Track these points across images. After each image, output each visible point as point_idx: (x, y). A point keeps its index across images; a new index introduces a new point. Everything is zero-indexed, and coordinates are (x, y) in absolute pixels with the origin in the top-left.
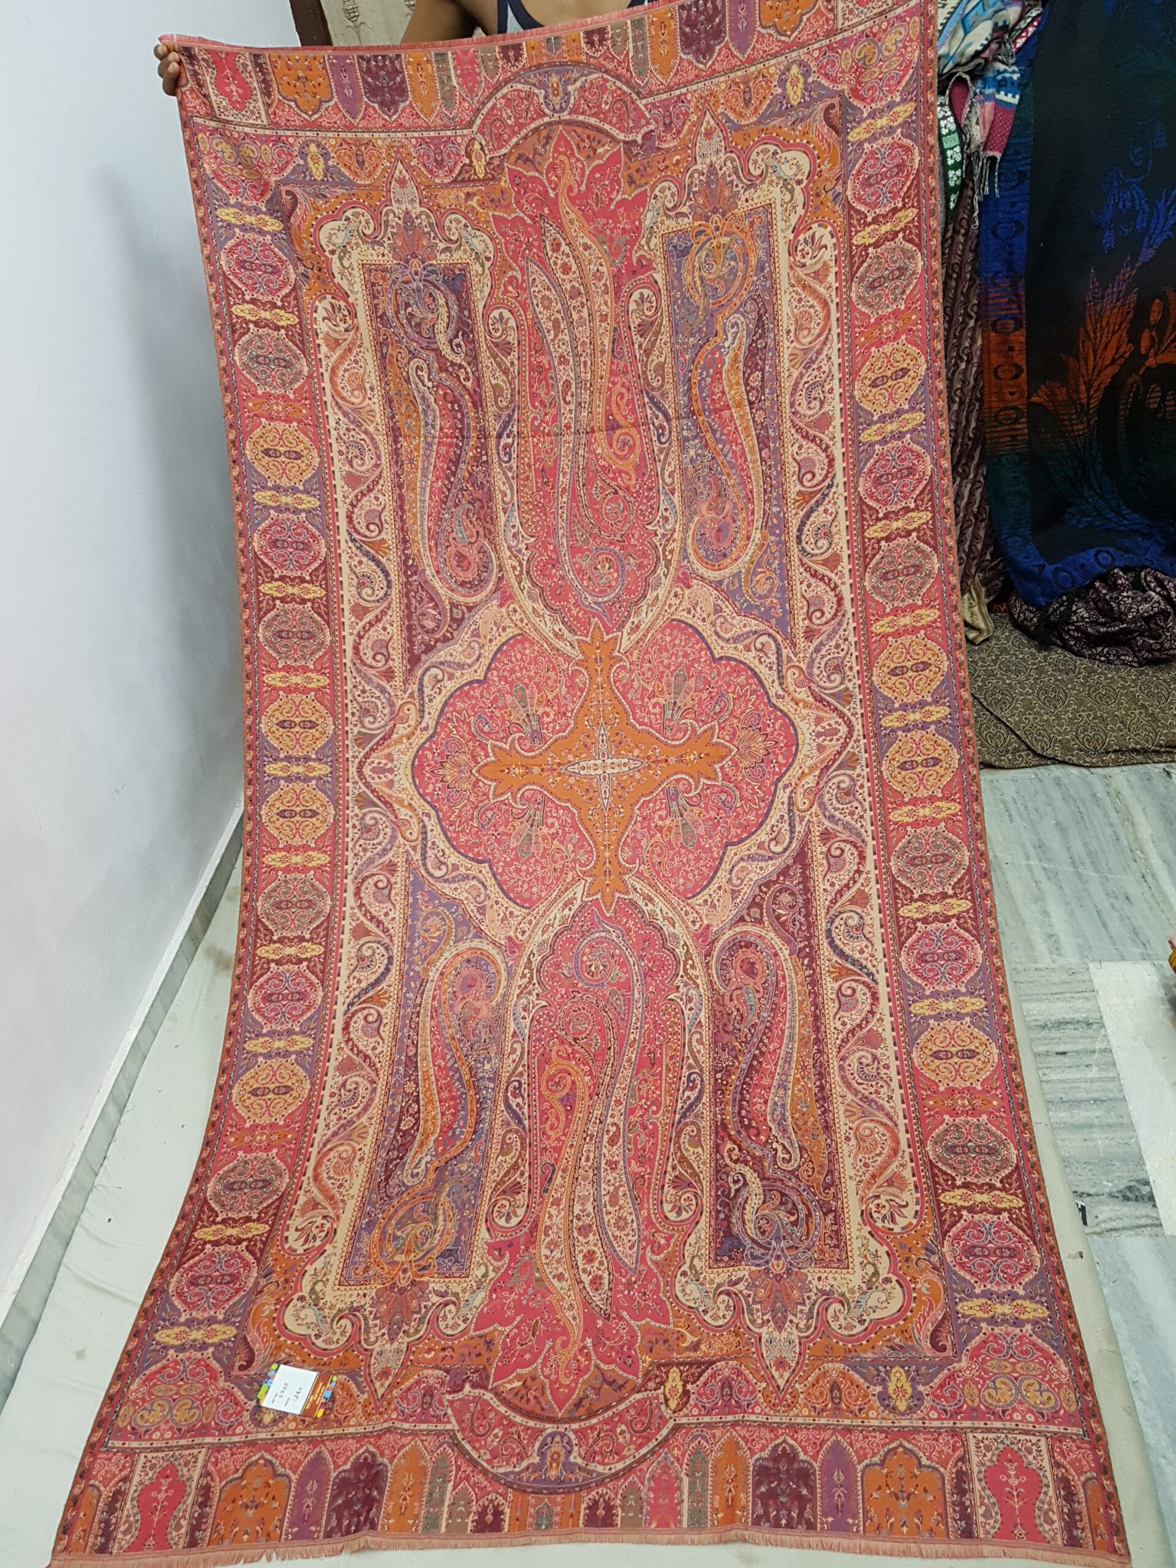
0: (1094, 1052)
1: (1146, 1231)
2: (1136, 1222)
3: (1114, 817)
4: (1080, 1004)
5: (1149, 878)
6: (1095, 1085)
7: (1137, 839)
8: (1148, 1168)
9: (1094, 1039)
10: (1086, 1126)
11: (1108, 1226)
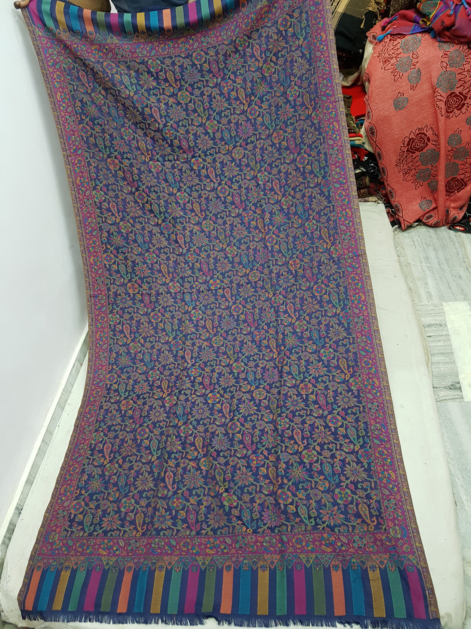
0: (442, 336)
1: (457, 400)
2: (453, 397)
3: (457, 245)
4: (438, 318)
5: (469, 269)
6: (441, 348)
7: (466, 253)
8: (460, 377)
9: (442, 330)
10: (437, 363)
11: (443, 398)
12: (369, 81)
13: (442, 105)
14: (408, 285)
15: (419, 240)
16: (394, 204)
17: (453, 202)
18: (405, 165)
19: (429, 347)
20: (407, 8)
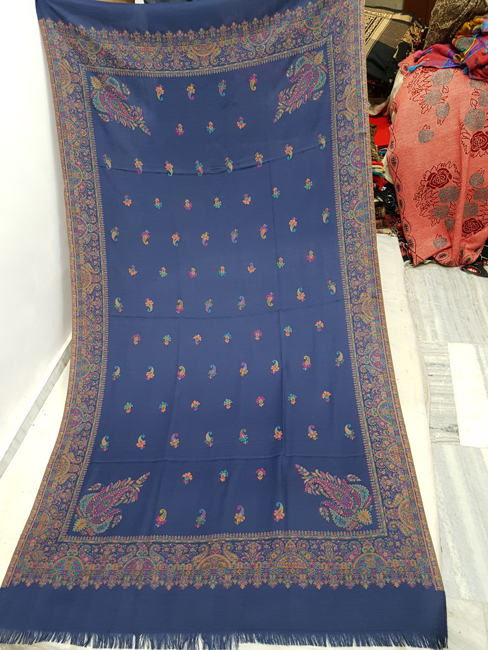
0: (444, 376)
1: (453, 443)
2: (449, 440)
3: (468, 287)
4: (441, 358)
5: (478, 312)
6: (441, 388)
7: (476, 296)
8: (458, 420)
9: (445, 371)
10: (436, 403)
11: (439, 440)
12: (396, 111)
13: (467, 143)
14: (414, 321)
15: (430, 278)
16: (408, 238)
17: (469, 243)
18: (424, 200)
19: (430, 386)
20: (443, 43)
